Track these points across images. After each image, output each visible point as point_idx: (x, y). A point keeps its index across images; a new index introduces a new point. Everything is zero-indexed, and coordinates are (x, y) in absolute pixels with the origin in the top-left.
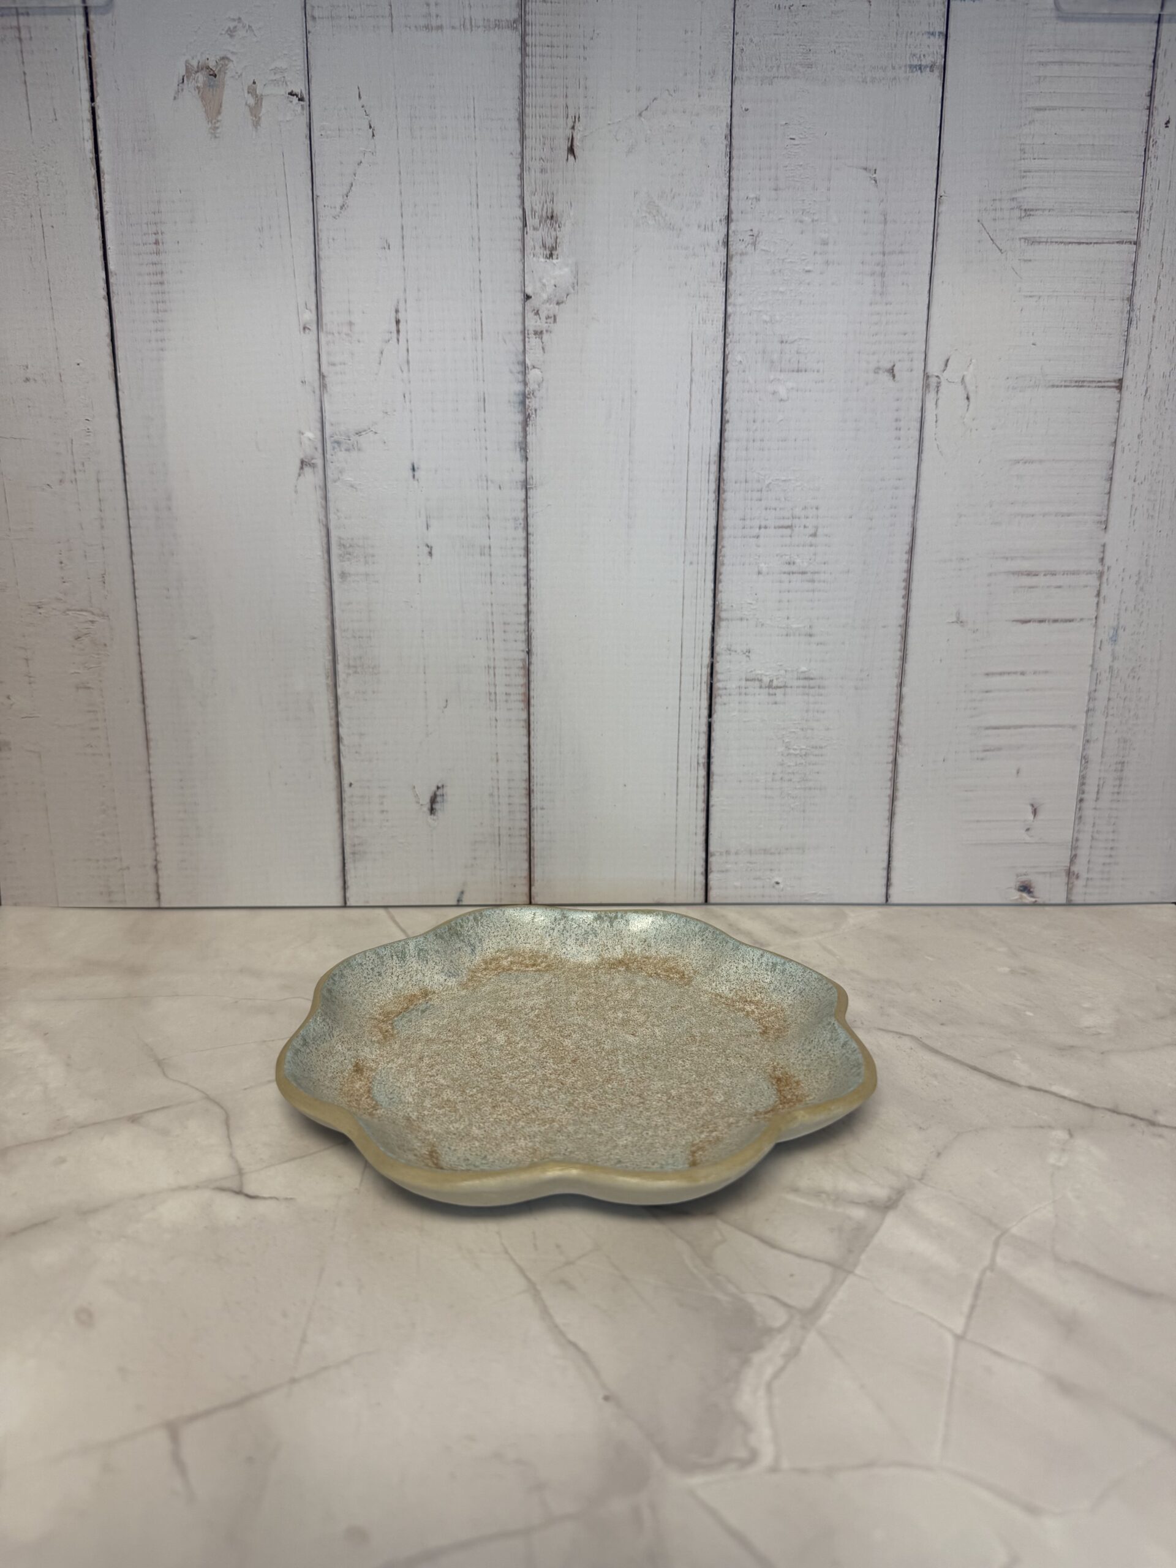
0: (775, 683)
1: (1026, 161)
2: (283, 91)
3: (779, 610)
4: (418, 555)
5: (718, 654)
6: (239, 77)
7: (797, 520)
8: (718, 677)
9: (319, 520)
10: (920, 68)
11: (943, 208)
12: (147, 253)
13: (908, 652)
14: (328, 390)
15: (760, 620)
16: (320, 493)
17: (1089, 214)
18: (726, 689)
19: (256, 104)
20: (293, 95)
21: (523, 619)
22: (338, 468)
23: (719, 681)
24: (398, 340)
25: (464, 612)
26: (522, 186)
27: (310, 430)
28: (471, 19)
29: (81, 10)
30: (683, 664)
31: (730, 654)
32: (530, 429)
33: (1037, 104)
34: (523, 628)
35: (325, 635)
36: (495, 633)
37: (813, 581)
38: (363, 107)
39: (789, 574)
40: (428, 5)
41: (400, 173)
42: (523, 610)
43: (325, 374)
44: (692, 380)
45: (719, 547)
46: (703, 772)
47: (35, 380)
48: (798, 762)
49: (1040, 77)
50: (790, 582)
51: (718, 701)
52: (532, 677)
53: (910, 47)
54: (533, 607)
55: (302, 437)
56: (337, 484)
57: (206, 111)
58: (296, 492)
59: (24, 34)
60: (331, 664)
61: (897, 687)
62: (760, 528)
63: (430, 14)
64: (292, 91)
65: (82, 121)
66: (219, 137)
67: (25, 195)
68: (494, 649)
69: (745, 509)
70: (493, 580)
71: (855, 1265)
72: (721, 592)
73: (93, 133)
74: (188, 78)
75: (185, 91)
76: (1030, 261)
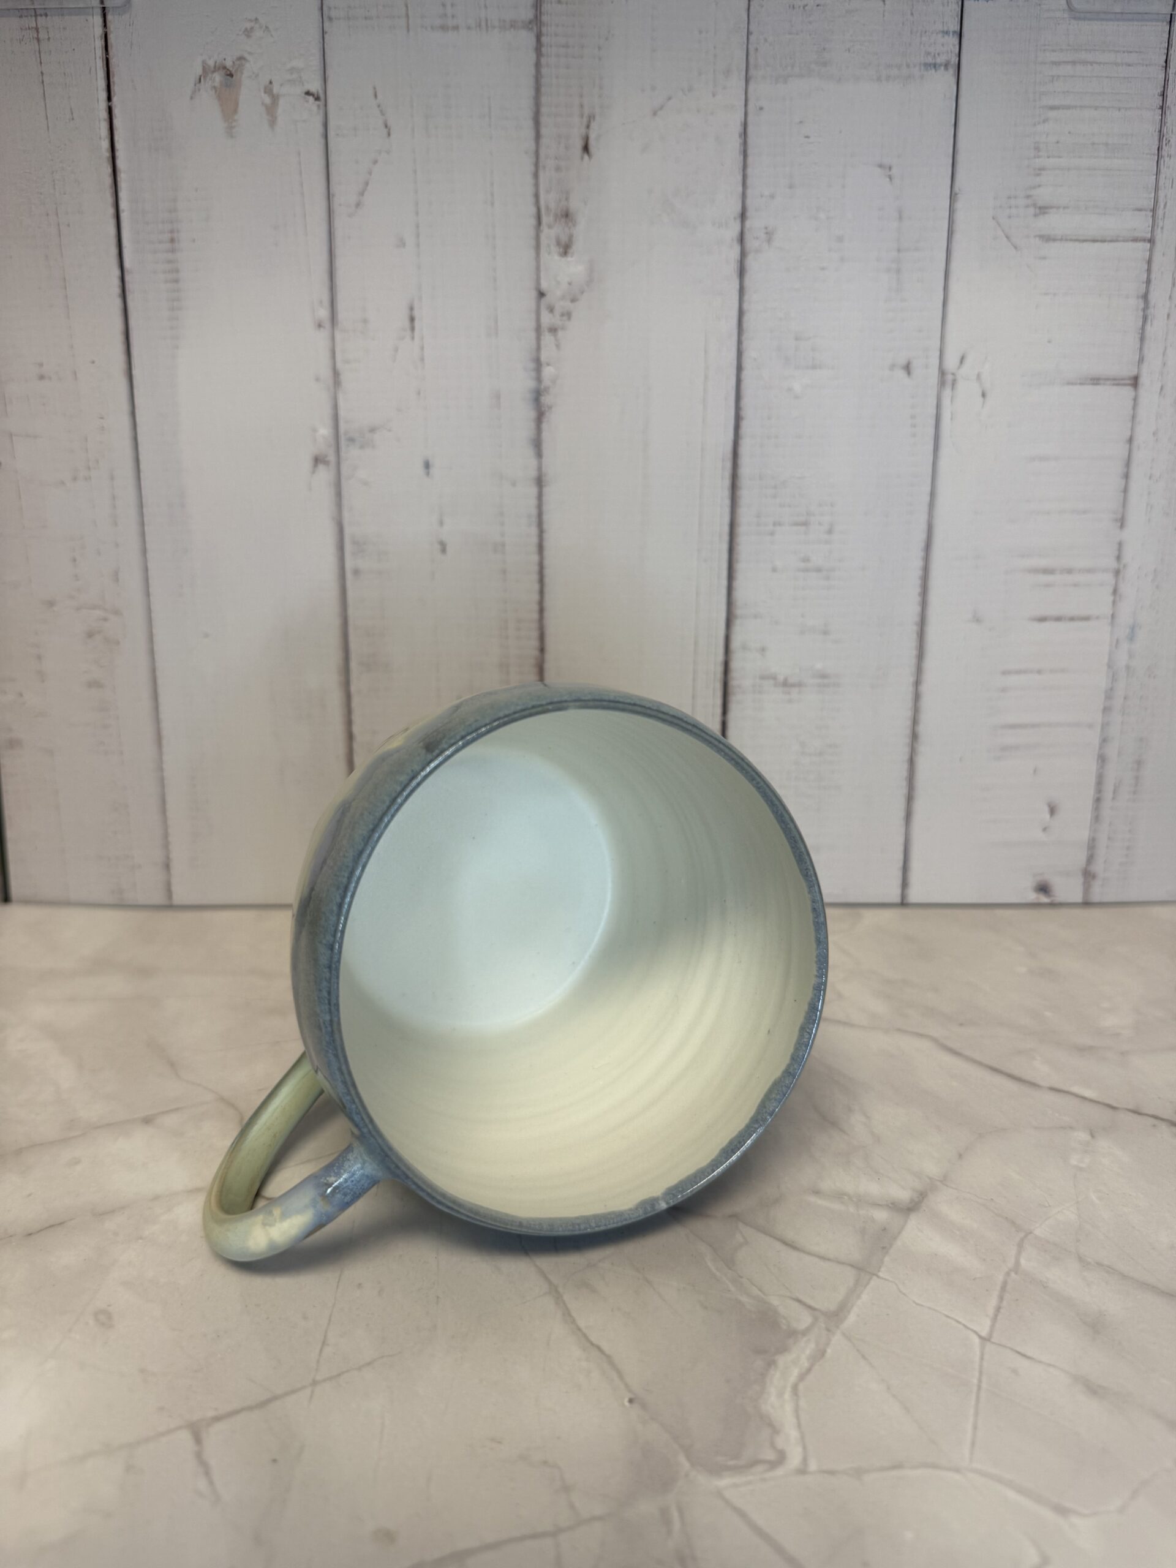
0: (789, 682)
1: (1040, 159)
2: (299, 90)
3: (794, 607)
4: (431, 553)
5: (733, 652)
6: (256, 76)
7: (812, 517)
8: (733, 675)
9: (333, 521)
10: (935, 66)
11: (959, 205)
12: (163, 251)
13: (924, 650)
14: (342, 387)
15: (775, 618)
16: (333, 490)
17: (1103, 212)
18: (740, 687)
19: (272, 103)
20: (310, 94)
21: (537, 616)
22: (352, 465)
23: (733, 679)
24: (413, 338)
25: (477, 609)
26: (537, 185)
27: (323, 428)
28: (487, 20)
29: (99, 11)
30: (697, 661)
31: (745, 652)
32: (544, 426)
33: (1056, 102)
34: (536, 625)
35: (338, 632)
36: (508, 631)
37: (829, 579)
38: (379, 106)
39: (805, 571)
40: (444, 5)
41: (415, 172)
42: (537, 610)
43: (340, 371)
44: (706, 377)
45: (734, 544)
47: (50, 378)
48: (813, 761)
49: (1053, 76)
50: (805, 579)
51: (732, 699)
52: (545, 675)
53: (924, 46)
54: (547, 604)
55: (315, 433)
56: (350, 481)
57: (222, 111)
58: (310, 489)
59: (40, 35)
60: (344, 661)
61: (913, 686)
62: (775, 525)
63: (445, 15)
64: (309, 91)
65: (99, 121)
66: (235, 136)
67: (41, 194)
68: (507, 647)
69: (760, 505)
70: (506, 577)
71: (880, 1267)
72: (736, 590)
73: (109, 132)
74: (205, 77)
75: (201, 90)
76: (1045, 258)
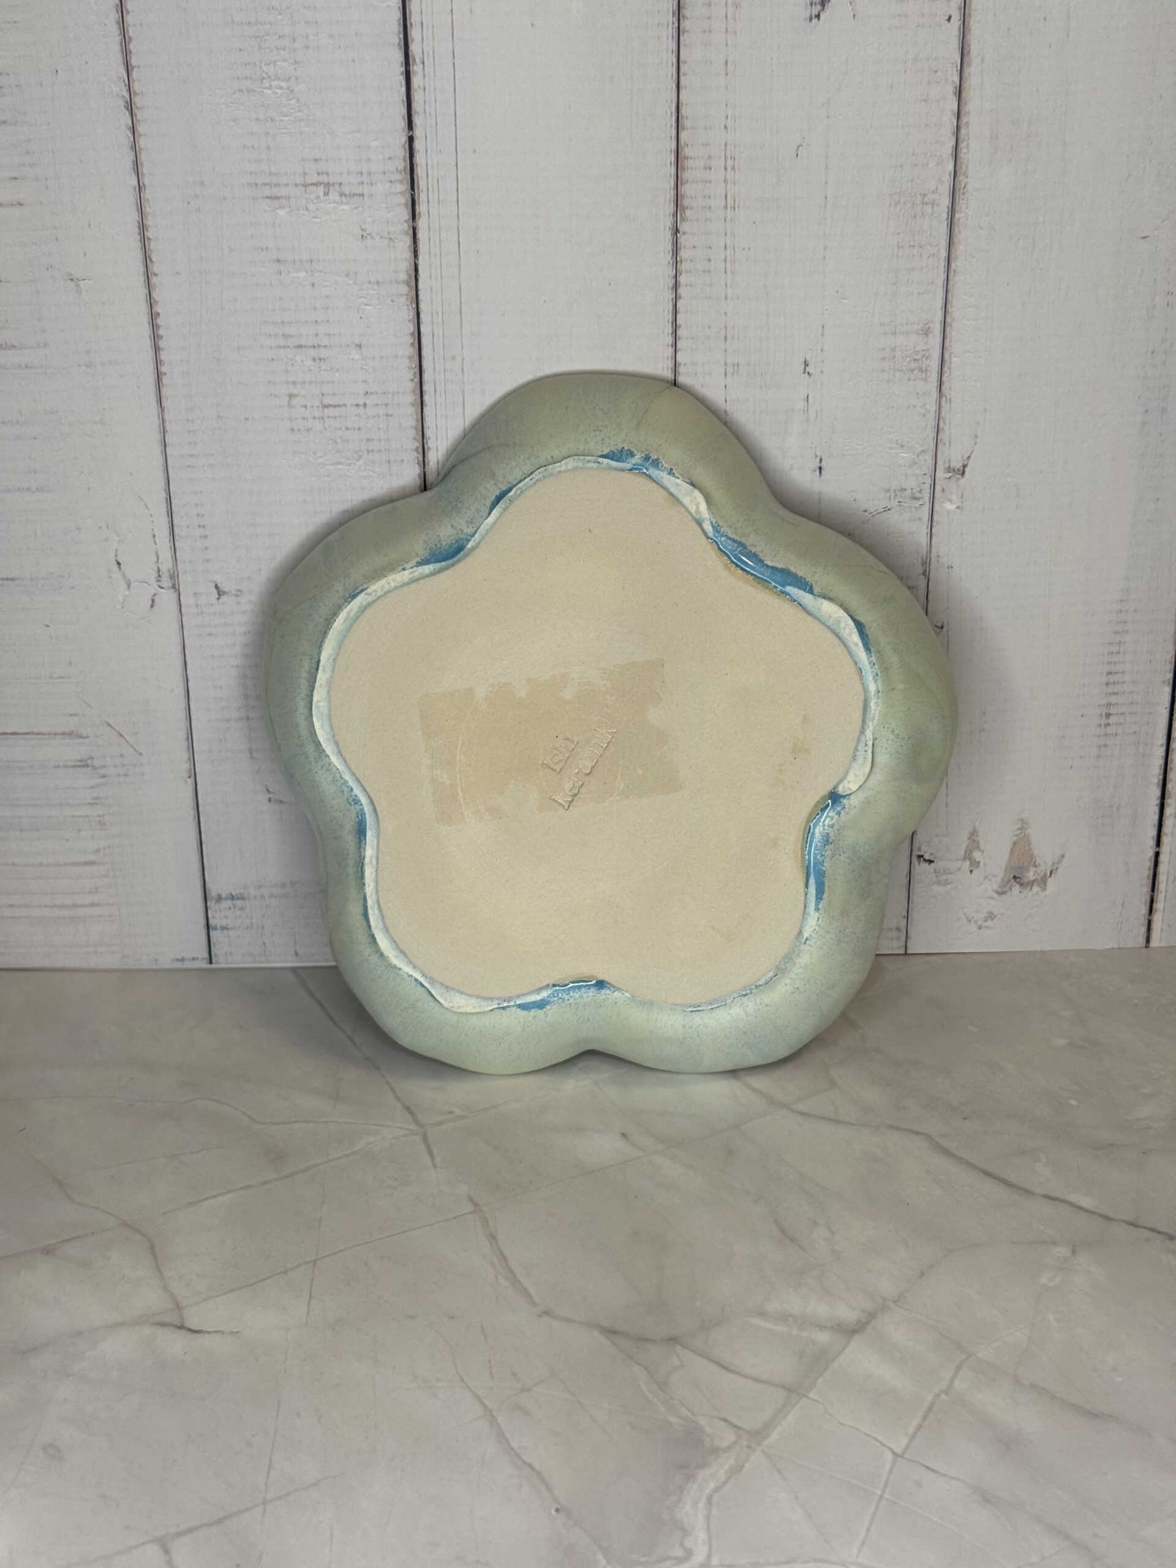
0: (321, 190)
1: (96, 814)
2: (939, 865)
3: (327, 296)
4: (823, 361)
5: (406, 233)
6: (987, 877)
7: (317, 415)
8: (403, 200)
9: (950, 399)
10: (233, 898)
11: (186, 766)
12: (1122, 704)
13: (139, 237)
14: (920, 560)
15: (351, 282)
16: (944, 436)
17: (10, 764)
18: (391, 182)
19: (972, 852)
20: (928, 860)
21: (682, 279)
22: (917, 469)
23: (402, 193)
25: (766, 287)
27: (948, 512)
30: (457, 218)
33: (94, 868)
34: (683, 267)
35: (960, 248)
36: (723, 258)
37: (283, 335)
39: (319, 346)
42: (682, 291)
43: (922, 577)
45: (417, 380)
46: (414, 48)
48: (272, 65)
49: (96, 892)
50: (317, 335)
51: (401, 164)
52: (673, 192)
53: (247, 916)
54: (669, 295)
55: (960, 504)
56: (921, 449)
57: (1030, 844)
58: (976, 437)
60: (957, 207)
61: (144, 185)
62: (365, 405)
64: (929, 864)
66: (1019, 820)
68: (726, 234)
69: (387, 429)
70: (723, 333)
72: (409, 321)
73: (1163, 823)
74: (1045, 875)
75: (1051, 863)
76: (71, 715)
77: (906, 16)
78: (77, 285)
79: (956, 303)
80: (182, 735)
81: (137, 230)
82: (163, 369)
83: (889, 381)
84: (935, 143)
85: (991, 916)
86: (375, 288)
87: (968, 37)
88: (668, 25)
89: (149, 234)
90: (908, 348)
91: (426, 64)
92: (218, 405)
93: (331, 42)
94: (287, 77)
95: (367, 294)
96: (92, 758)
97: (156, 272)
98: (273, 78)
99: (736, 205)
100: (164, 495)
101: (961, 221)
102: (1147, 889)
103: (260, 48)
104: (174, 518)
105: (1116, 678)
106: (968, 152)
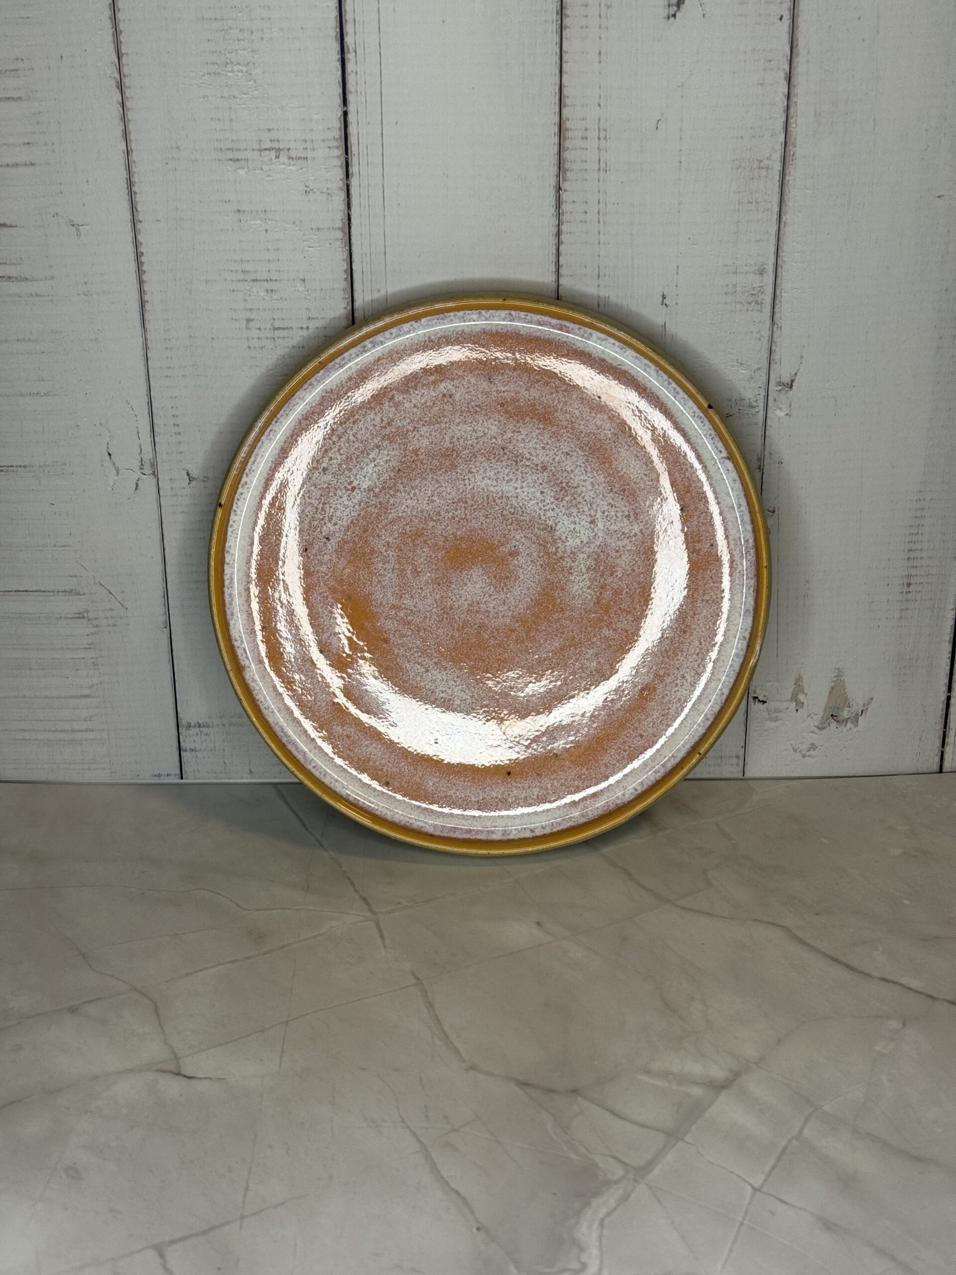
0: (273, 154)
1: (90, 656)
2: (771, 705)
3: (278, 240)
4: (677, 295)
5: (341, 189)
6: (810, 715)
7: (269, 336)
8: (339, 162)
9: (781, 327)
10: (200, 726)
11: (163, 619)
12: (920, 575)
13: (127, 191)
14: (756, 457)
15: (297, 228)
16: (776, 356)
17: (23, 616)
18: (329, 148)
19: (798, 694)
20: (762, 701)
21: (564, 228)
22: (755, 383)
23: (338, 157)
25: (631, 235)
27: (779, 418)
30: (382, 177)
31: (328, 189)
33: (90, 700)
34: (565, 218)
35: (790, 204)
36: (597, 211)
37: (242, 271)
39: (271, 280)
42: (564, 237)
43: (758, 470)
45: (350, 308)
46: (349, 40)
48: (234, 53)
49: (90, 720)
50: (269, 271)
51: (337, 133)
52: (555, 160)
53: (211, 741)
54: (553, 241)
55: (788, 411)
56: (758, 367)
57: (845, 689)
58: (802, 357)
60: (787, 171)
61: (131, 147)
62: (308, 328)
64: (763, 704)
66: (836, 669)
68: (599, 192)
70: (597, 270)
72: (344, 260)
74: (857, 714)
75: (862, 704)
76: (71, 576)
77: (746, 15)
78: (78, 230)
79: (786, 249)
80: (160, 592)
81: (126, 186)
82: (147, 298)
83: (731, 311)
84: (770, 118)
85: (813, 747)
86: (317, 233)
87: (796, 33)
88: (553, 22)
89: (136, 189)
90: (746, 285)
91: (358, 52)
92: (190, 327)
93: (281, 34)
94: (246, 63)
95: (311, 238)
96: (87, 611)
97: (141, 219)
98: (235, 63)
99: (608, 169)
100: (146, 399)
101: (790, 182)
102: (939, 727)
103: (224, 39)
104: (154, 418)
105: (916, 554)
106: (796, 127)
